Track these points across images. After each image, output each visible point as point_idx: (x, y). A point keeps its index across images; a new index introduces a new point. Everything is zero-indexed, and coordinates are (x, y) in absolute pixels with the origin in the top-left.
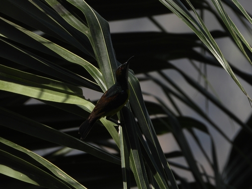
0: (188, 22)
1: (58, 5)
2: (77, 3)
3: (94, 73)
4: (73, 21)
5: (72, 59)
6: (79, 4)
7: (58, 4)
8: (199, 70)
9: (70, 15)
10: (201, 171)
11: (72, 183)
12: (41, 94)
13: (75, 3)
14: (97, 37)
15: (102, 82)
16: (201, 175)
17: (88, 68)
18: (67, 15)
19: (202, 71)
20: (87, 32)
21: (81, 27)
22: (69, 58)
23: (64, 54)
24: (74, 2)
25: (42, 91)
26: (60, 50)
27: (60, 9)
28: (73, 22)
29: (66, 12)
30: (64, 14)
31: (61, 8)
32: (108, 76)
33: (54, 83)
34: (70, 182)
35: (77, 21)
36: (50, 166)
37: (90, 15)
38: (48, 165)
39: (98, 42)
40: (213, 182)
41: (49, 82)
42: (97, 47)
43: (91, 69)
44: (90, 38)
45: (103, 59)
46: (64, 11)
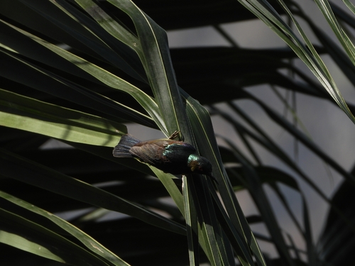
0: (279, 31)
1: (93, 7)
2: (122, 4)
3: (145, 102)
4: (115, 29)
5: (114, 84)
6: (124, 6)
7: (94, 5)
8: (285, 102)
9: (111, 21)
10: (288, 242)
11: (112, 260)
12: (67, 134)
13: (119, 3)
14: (150, 52)
15: (157, 115)
16: (287, 248)
17: (137, 96)
18: (106, 21)
19: (290, 102)
20: (134, 45)
21: (126, 38)
22: (110, 82)
23: (102, 77)
24: (117, 3)
25: (69, 129)
26: (96, 72)
27: (96, 12)
28: (115, 31)
29: (105, 16)
30: (103, 20)
31: (98, 11)
32: (167, 106)
33: (87, 118)
34: (109, 258)
35: (120, 30)
36: (81, 236)
37: (140, 21)
38: (77, 234)
39: (152, 58)
40: (304, 258)
41: (78, 116)
42: (151, 66)
43: (141, 98)
44: (140, 53)
45: (159, 83)
46: (102, 15)
